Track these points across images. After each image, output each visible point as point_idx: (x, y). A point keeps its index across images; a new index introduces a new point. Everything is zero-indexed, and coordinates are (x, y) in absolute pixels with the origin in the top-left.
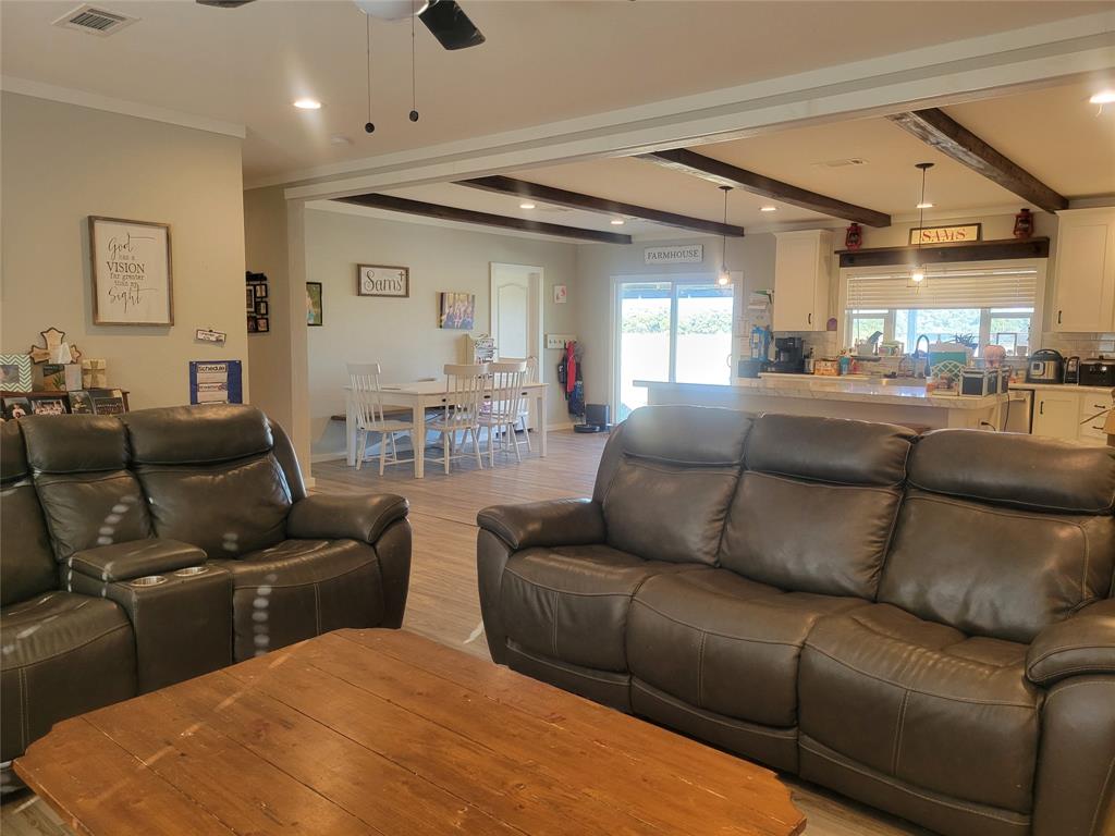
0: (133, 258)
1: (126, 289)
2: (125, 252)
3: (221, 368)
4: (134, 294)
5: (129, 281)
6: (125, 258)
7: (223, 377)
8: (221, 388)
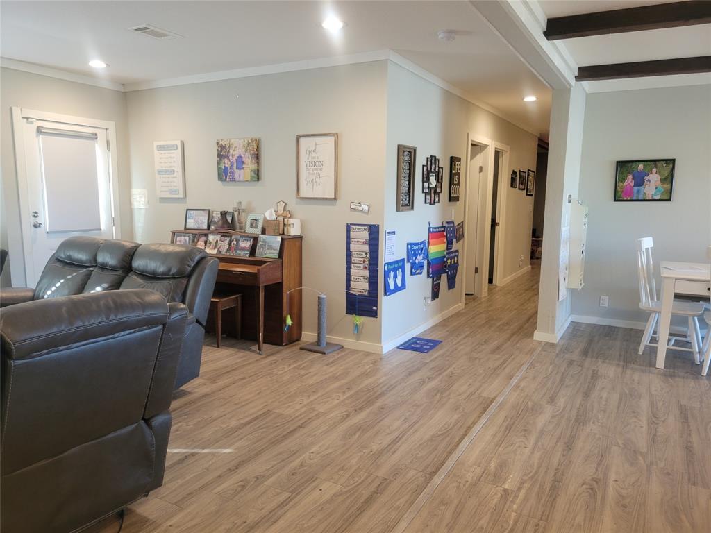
0: (318, 158)
1: (313, 177)
2: (314, 154)
3: (365, 229)
4: (317, 180)
5: (315, 172)
6: (314, 158)
7: (366, 235)
8: (365, 243)
